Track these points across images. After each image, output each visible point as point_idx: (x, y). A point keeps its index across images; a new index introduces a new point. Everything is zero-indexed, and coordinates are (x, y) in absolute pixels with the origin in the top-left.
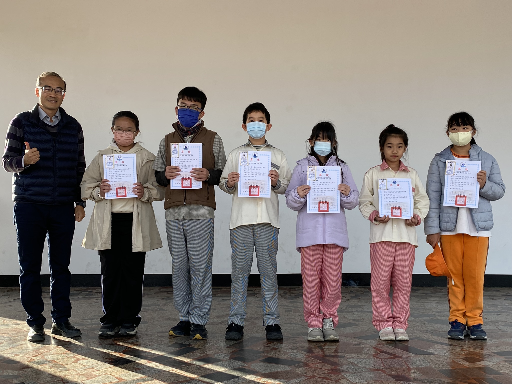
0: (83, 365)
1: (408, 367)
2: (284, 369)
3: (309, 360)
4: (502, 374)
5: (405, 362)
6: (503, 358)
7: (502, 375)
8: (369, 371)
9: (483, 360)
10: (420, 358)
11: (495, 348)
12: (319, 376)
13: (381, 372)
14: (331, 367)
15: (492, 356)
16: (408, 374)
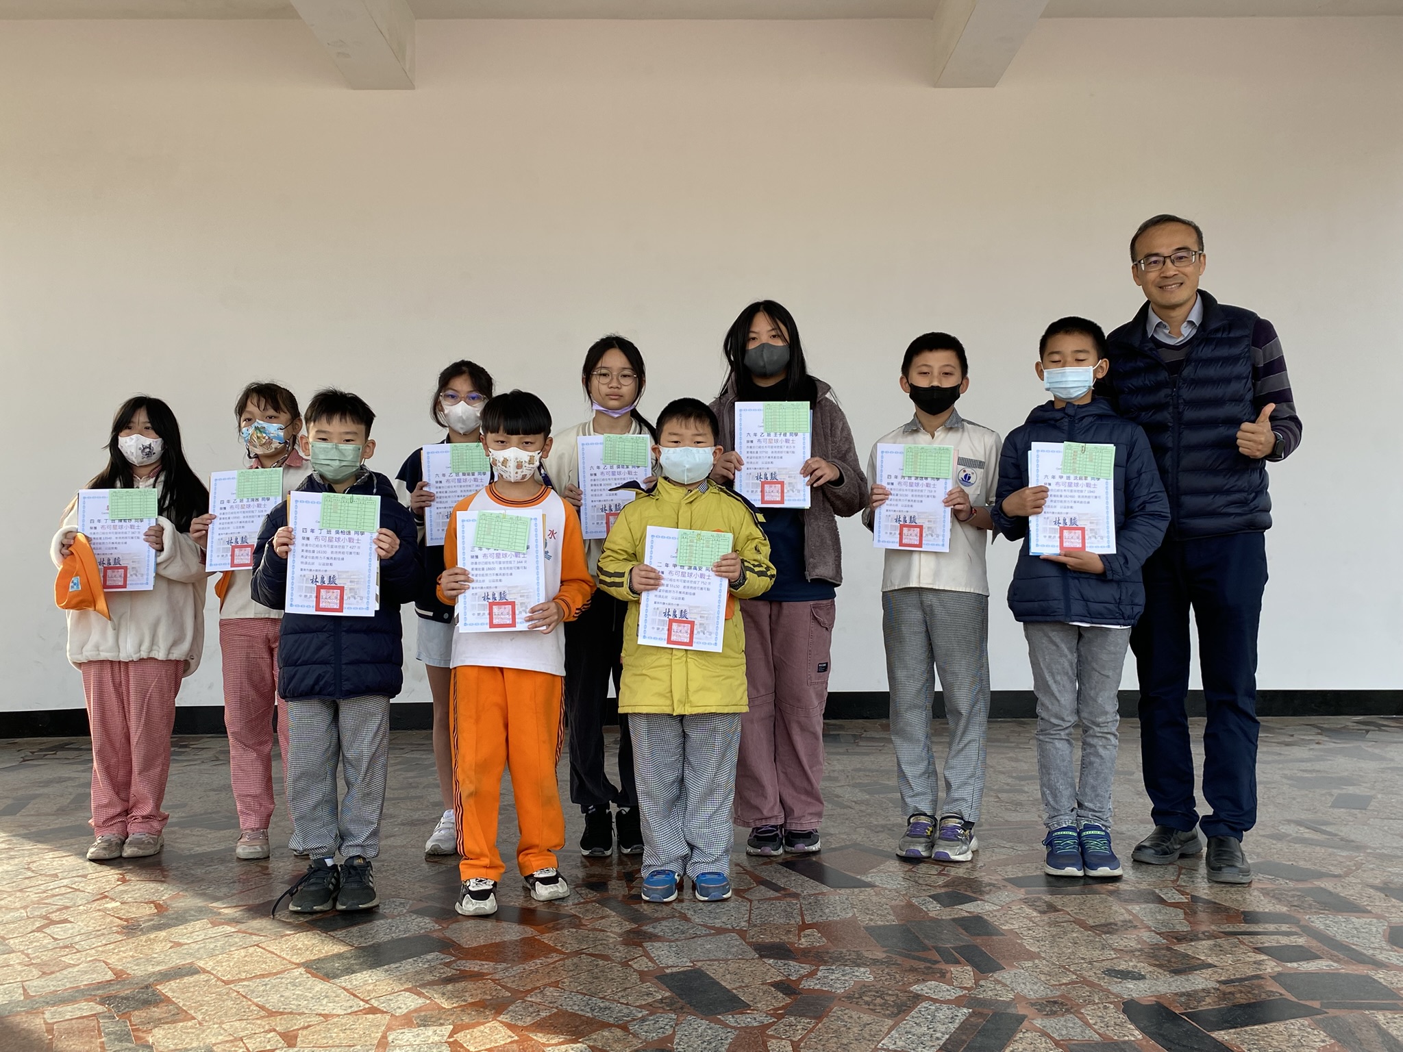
0: (53, 938)
1: (803, 919)
2: (518, 934)
3: (587, 910)
4: (1003, 935)
5: (801, 908)
6: (1021, 893)
7: (1001, 937)
8: (710, 935)
9: (976, 900)
10: (837, 898)
11: (1015, 866)
12: (591, 951)
13: (737, 937)
14: (628, 926)
15: (1000, 888)
16: (795, 939)
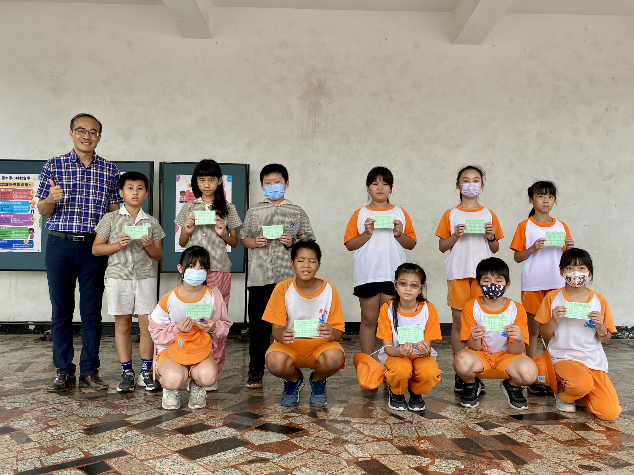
1: (418, 434)
2: (280, 439)
3: (310, 427)
5: (415, 428)
6: (521, 424)
7: (520, 446)
8: (375, 441)
9: (500, 426)
10: (432, 424)
12: (318, 448)
13: (388, 443)
14: (333, 436)
16: (417, 445)
